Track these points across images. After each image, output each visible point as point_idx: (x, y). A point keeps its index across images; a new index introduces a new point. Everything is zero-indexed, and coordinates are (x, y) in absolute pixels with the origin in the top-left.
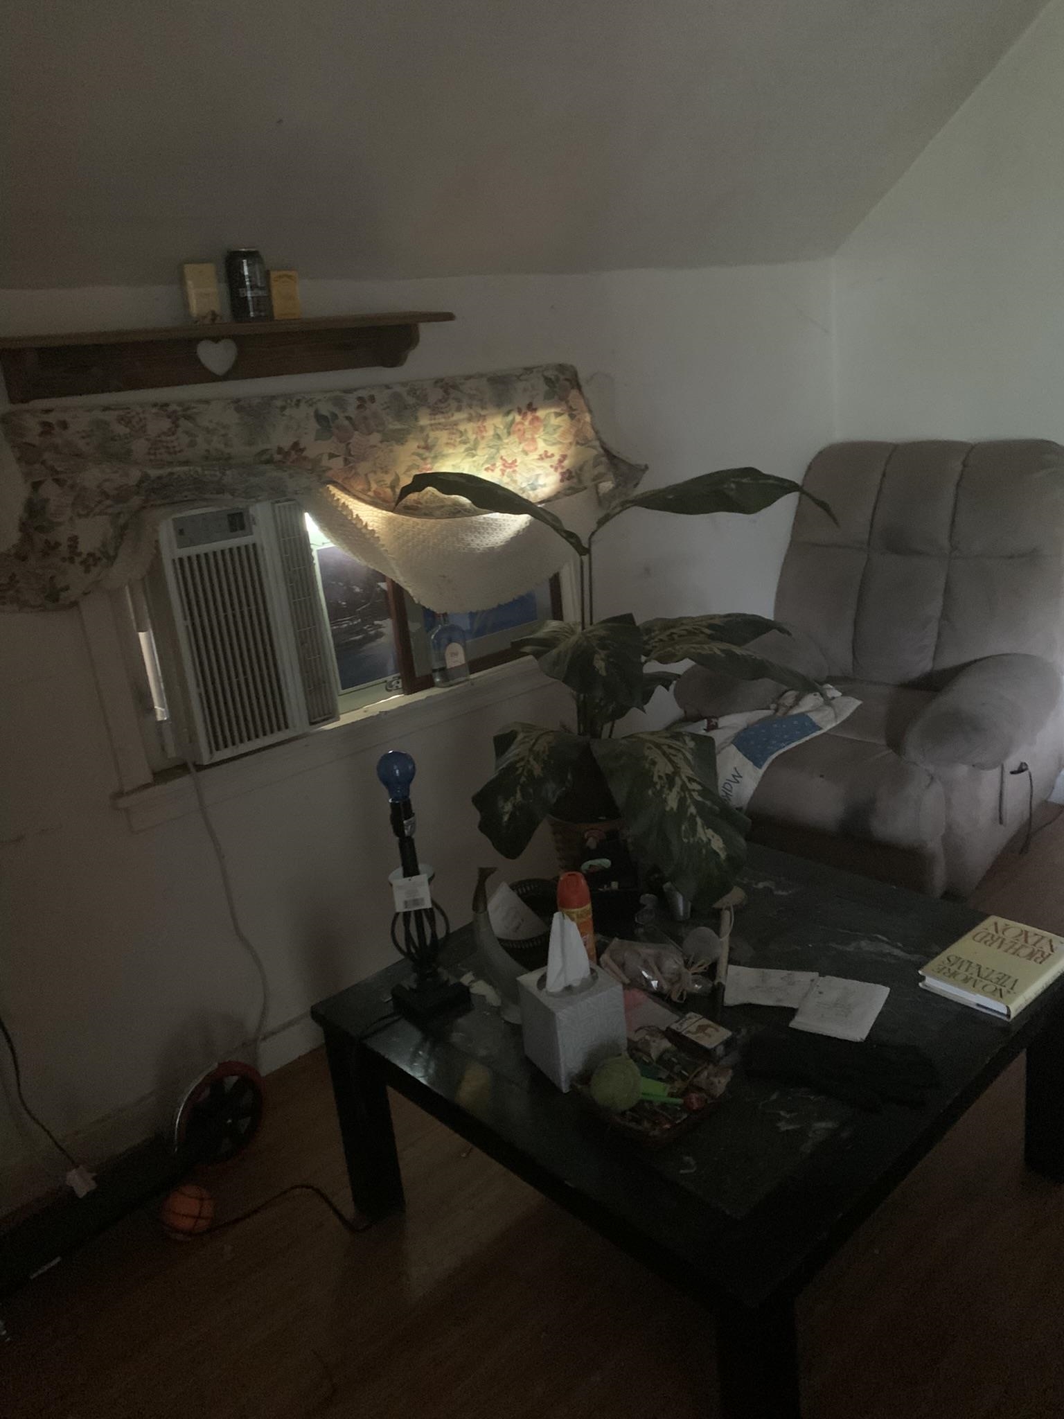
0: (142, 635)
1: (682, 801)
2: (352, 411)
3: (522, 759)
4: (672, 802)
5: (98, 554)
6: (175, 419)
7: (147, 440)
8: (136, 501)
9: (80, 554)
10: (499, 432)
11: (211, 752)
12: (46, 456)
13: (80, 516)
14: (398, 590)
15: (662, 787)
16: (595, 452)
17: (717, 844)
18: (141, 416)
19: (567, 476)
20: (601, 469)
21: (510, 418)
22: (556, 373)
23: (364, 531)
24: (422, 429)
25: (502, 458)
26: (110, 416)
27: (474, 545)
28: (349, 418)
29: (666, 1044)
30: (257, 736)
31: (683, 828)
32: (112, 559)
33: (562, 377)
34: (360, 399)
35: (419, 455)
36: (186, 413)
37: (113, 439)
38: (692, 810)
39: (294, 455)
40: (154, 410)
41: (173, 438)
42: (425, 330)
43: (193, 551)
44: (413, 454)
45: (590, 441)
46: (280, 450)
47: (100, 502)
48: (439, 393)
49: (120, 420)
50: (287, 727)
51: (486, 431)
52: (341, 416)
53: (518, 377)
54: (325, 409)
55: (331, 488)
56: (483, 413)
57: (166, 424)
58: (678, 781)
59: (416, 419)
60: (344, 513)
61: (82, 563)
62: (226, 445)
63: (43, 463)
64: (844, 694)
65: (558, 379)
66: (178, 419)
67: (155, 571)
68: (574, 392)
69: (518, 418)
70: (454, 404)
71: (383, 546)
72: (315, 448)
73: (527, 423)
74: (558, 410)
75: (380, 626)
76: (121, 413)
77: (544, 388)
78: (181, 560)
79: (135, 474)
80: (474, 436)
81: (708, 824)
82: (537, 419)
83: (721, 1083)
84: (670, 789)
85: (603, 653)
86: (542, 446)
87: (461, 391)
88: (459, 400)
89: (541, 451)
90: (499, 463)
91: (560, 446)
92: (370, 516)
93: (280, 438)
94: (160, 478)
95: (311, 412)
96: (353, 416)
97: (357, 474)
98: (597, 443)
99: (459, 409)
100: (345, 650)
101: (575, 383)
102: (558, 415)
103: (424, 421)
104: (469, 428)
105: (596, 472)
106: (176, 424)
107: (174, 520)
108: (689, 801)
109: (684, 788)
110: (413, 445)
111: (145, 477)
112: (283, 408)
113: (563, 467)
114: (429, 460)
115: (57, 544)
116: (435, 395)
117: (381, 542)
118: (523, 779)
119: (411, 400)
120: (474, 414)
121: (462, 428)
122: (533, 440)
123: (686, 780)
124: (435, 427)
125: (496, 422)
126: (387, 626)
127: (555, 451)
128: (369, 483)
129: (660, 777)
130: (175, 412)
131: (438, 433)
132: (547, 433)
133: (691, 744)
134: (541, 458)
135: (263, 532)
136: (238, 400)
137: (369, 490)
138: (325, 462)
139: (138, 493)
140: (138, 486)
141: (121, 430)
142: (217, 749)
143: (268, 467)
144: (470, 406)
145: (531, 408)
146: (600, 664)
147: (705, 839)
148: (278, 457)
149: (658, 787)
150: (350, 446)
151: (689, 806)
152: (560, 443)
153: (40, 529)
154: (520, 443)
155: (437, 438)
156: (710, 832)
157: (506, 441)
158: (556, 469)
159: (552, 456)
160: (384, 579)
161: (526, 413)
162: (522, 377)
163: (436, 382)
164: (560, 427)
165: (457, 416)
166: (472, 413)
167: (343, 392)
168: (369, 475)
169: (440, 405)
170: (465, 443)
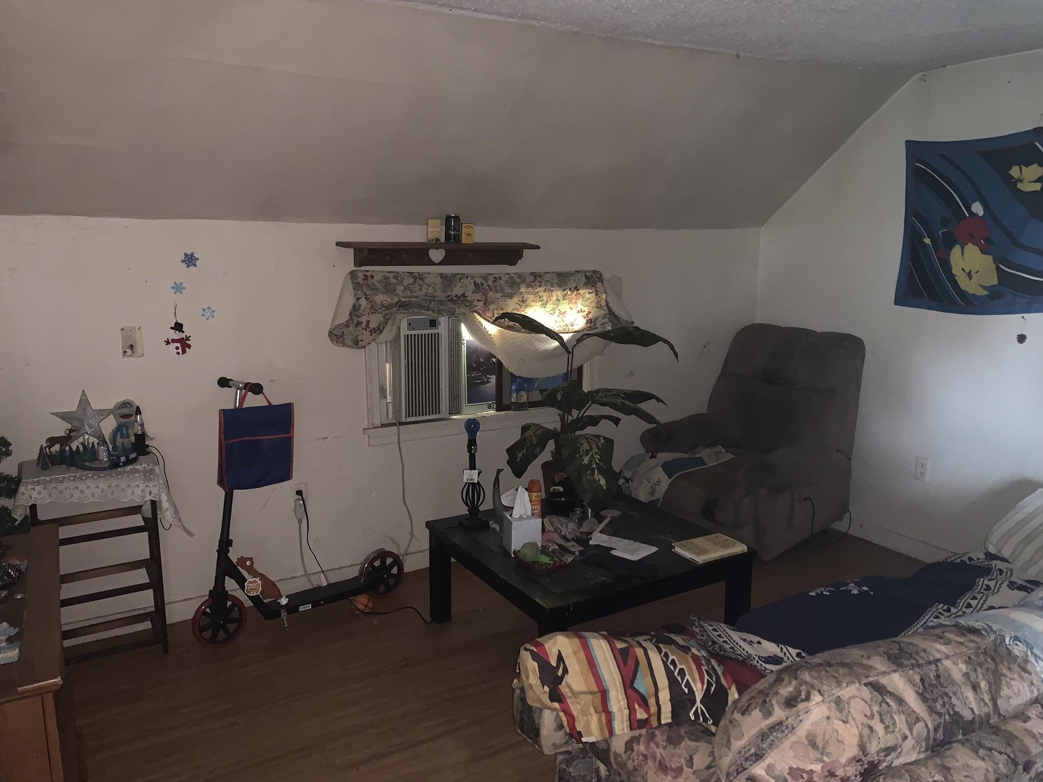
0: (387, 364)
1: (590, 462)
2: (490, 283)
4: (586, 460)
5: (376, 329)
6: (415, 278)
7: (403, 286)
8: (395, 309)
9: (369, 328)
10: (559, 298)
11: (406, 417)
12: (364, 288)
13: (372, 313)
14: (499, 363)
15: (583, 454)
16: (604, 312)
17: (603, 482)
18: (402, 276)
19: (589, 321)
20: (606, 320)
21: (566, 292)
22: (591, 274)
23: (486, 334)
24: (521, 293)
25: (559, 310)
26: (391, 275)
27: (538, 347)
28: (488, 285)
30: (426, 415)
31: (589, 472)
32: (381, 332)
33: (594, 276)
34: (495, 278)
35: (518, 304)
36: (420, 277)
37: (390, 284)
38: (594, 466)
39: (462, 299)
40: (408, 274)
41: (414, 286)
42: (526, 252)
43: (413, 332)
44: (516, 303)
45: (602, 307)
46: (456, 296)
47: (381, 308)
48: (532, 278)
49: (394, 277)
50: (439, 413)
51: (553, 297)
52: (485, 284)
53: (572, 275)
54: (478, 281)
55: (475, 314)
56: (551, 289)
57: (412, 280)
58: (591, 453)
59: (519, 289)
60: (479, 325)
61: (369, 331)
62: (434, 292)
63: (363, 291)
64: (727, 452)
65: (592, 276)
66: (416, 279)
67: (397, 338)
68: (599, 284)
69: (569, 293)
70: (538, 284)
71: (494, 341)
72: (471, 296)
73: (573, 295)
74: (591, 291)
75: (490, 378)
76: (395, 274)
77: (584, 280)
78: (408, 335)
79: (396, 299)
80: (546, 299)
81: (600, 473)
82: (580, 294)
84: (586, 456)
86: (580, 307)
87: (543, 279)
88: (541, 282)
89: (579, 309)
90: (557, 312)
91: (588, 307)
92: (492, 330)
93: (457, 291)
94: (405, 302)
95: (472, 281)
96: (490, 285)
97: (489, 309)
98: (606, 308)
99: (540, 286)
100: (471, 384)
101: (601, 280)
102: (590, 293)
103: (523, 290)
104: (545, 296)
105: (603, 321)
106: (415, 281)
107: (408, 319)
108: (593, 462)
109: (592, 456)
110: (516, 299)
111: (400, 301)
112: (461, 279)
113: (588, 317)
114: (523, 307)
115: (362, 322)
116: (529, 279)
117: (493, 340)
118: (528, 444)
119: (518, 280)
120: (547, 289)
121: (541, 294)
122: (576, 303)
123: (594, 452)
124: (528, 293)
125: (558, 293)
126: (493, 378)
127: (586, 309)
128: (494, 314)
129: (583, 450)
130: (416, 276)
131: (529, 296)
132: (584, 301)
133: (603, 441)
134: (578, 312)
135: (443, 328)
136: (442, 274)
137: (493, 317)
138: (475, 303)
139: (395, 307)
140: (396, 304)
141: (393, 281)
142: (409, 417)
143: (449, 302)
144: (546, 285)
145: (576, 289)
147: (597, 479)
148: (455, 299)
149: (581, 454)
150: (487, 297)
151: (593, 464)
152: (589, 306)
153: (357, 316)
154: (569, 304)
155: (528, 298)
156: (600, 476)
157: (562, 302)
158: (585, 318)
159: (584, 311)
160: (495, 357)
161: (574, 291)
162: (574, 275)
163: (531, 273)
164: (590, 298)
165: (539, 289)
166: (547, 288)
167: (488, 274)
168: (494, 311)
169: (531, 284)
170: (542, 301)
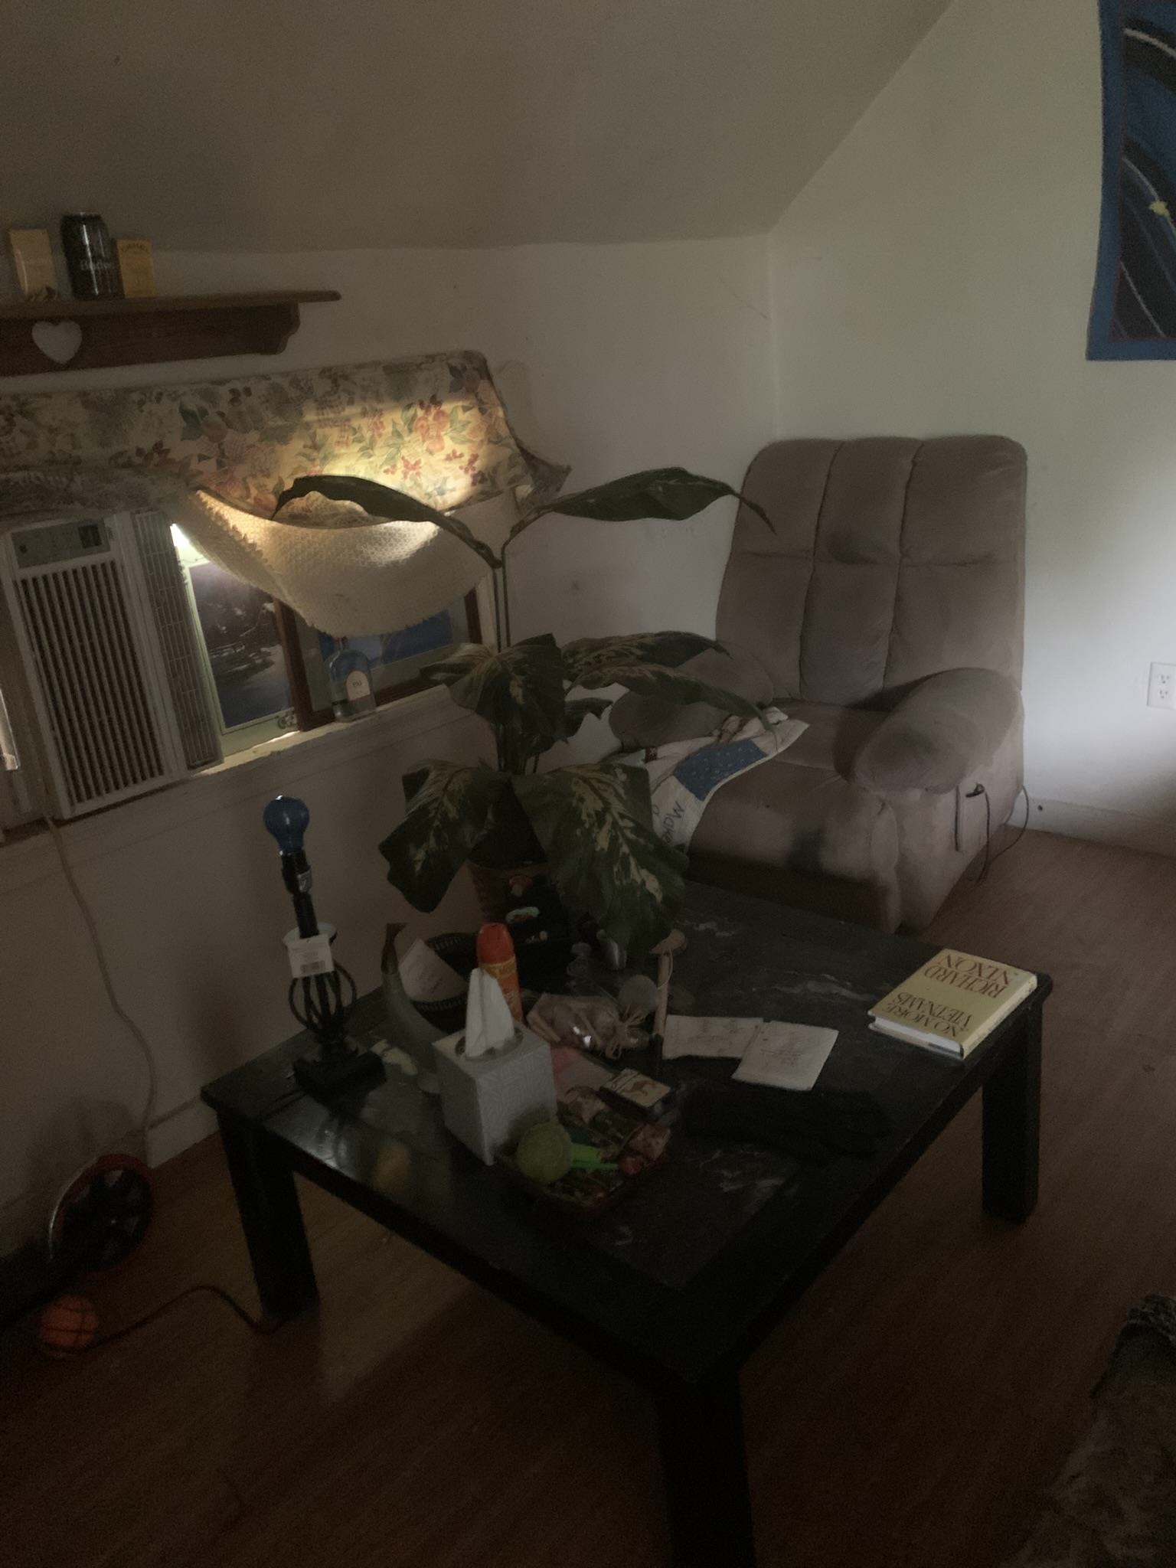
1: (614, 841)
2: (224, 406)
3: (436, 800)
4: (603, 841)
6: (8, 415)
10: (400, 429)
11: (72, 804)
14: (287, 612)
15: (592, 825)
16: (509, 452)
17: (653, 885)
19: (479, 479)
20: (518, 470)
21: (411, 412)
22: (463, 361)
23: (241, 543)
24: (308, 426)
25: (403, 458)
27: (375, 559)
28: (221, 415)
29: (600, 1105)
30: (126, 784)
31: (615, 869)
33: (468, 366)
34: (233, 391)
35: (304, 455)
36: (22, 409)
38: (625, 849)
39: (156, 458)
41: (8, 438)
42: (308, 313)
43: (37, 571)
44: (299, 454)
45: (504, 439)
46: (139, 452)
48: (327, 385)
50: (161, 773)
51: (384, 429)
52: (211, 411)
53: (419, 367)
54: (192, 404)
55: (202, 495)
56: (379, 407)
58: (609, 819)
59: (301, 414)
60: (219, 524)
62: (74, 446)
64: (791, 717)
65: (464, 367)
66: (12, 416)
68: (483, 384)
69: (420, 413)
70: (344, 397)
71: (266, 561)
72: (181, 449)
73: (430, 418)
74: (466, 404)
75: (269, 654)
77: (447, 378)
78: (24, 582)
80: (370, 434)
81: (642, 864)
82: (442, 413)
83: (659, 1145)
84: (600, 827)
85: (520, 679)
86: (449, 445)
87: (353, 382)
88: (350, 393)
89: (448, 450)
90: (400, 465)
91: (468, 444)
92: (250, 527)
93: (139, 437)
95: (176, 407)
96: (226, 412)
97: (233, 479)
98: (512, 441)
99: (351, 402)
100: (228, 681)
101: (484, 372)
102: (466, 409)
103: (310, 416)
104: (364, 424)
105: (512, 474)
106: (10, 421)
107: (13, 535)
108: (621, 840)
109: (615, 824)
110: (297, 444)
112: (141, 403)
113: (474, 469)
114: (318, 462)
116: (322, 387)
117: (264, 557)
118: (437, 823)
119: (293, 393)
120: (368, 409)
121: (355, 424)
122: (439, 437)
123: (617, 816)
124: (323, 424)
125: (394, 418)
126: (277, 654)
127: (465, 450)
128: (247, 489)
129: (589, 815)
130: (8, 407)
131: (327, 430)
132: (455, 430)
133: (623, 777)
134: (449, 458)
135: (122, 548)
136: (86, 394)
137: (248, 497)
138: (194, 465)
142: (79, 800)
143: (125, 472)
144: (364, 399)
145: (435, 401)
146: (517, 691)
147: (639, 880)
148: (138, 460)
149: (587, 826)
150: (224, 446)
151: (621, 845)
152: (470, 441)
154: (424, 441)
155: (326, 437)
156: (644, 873)
157: (407, 439)
158: (466, 471)
159: (461, 455)
160: (270, 599)
161: (429, 407)
162: (423, 366)
163: (323, 371)
164: (469, 422)
165: (349, 411)
166: (367, 407)
167: (213, 383)
168: (248, 480)
169: (328, 398)
170: (360, 441)
